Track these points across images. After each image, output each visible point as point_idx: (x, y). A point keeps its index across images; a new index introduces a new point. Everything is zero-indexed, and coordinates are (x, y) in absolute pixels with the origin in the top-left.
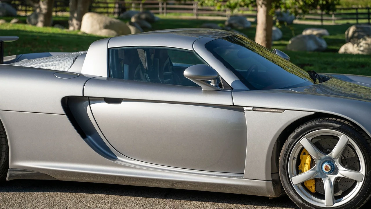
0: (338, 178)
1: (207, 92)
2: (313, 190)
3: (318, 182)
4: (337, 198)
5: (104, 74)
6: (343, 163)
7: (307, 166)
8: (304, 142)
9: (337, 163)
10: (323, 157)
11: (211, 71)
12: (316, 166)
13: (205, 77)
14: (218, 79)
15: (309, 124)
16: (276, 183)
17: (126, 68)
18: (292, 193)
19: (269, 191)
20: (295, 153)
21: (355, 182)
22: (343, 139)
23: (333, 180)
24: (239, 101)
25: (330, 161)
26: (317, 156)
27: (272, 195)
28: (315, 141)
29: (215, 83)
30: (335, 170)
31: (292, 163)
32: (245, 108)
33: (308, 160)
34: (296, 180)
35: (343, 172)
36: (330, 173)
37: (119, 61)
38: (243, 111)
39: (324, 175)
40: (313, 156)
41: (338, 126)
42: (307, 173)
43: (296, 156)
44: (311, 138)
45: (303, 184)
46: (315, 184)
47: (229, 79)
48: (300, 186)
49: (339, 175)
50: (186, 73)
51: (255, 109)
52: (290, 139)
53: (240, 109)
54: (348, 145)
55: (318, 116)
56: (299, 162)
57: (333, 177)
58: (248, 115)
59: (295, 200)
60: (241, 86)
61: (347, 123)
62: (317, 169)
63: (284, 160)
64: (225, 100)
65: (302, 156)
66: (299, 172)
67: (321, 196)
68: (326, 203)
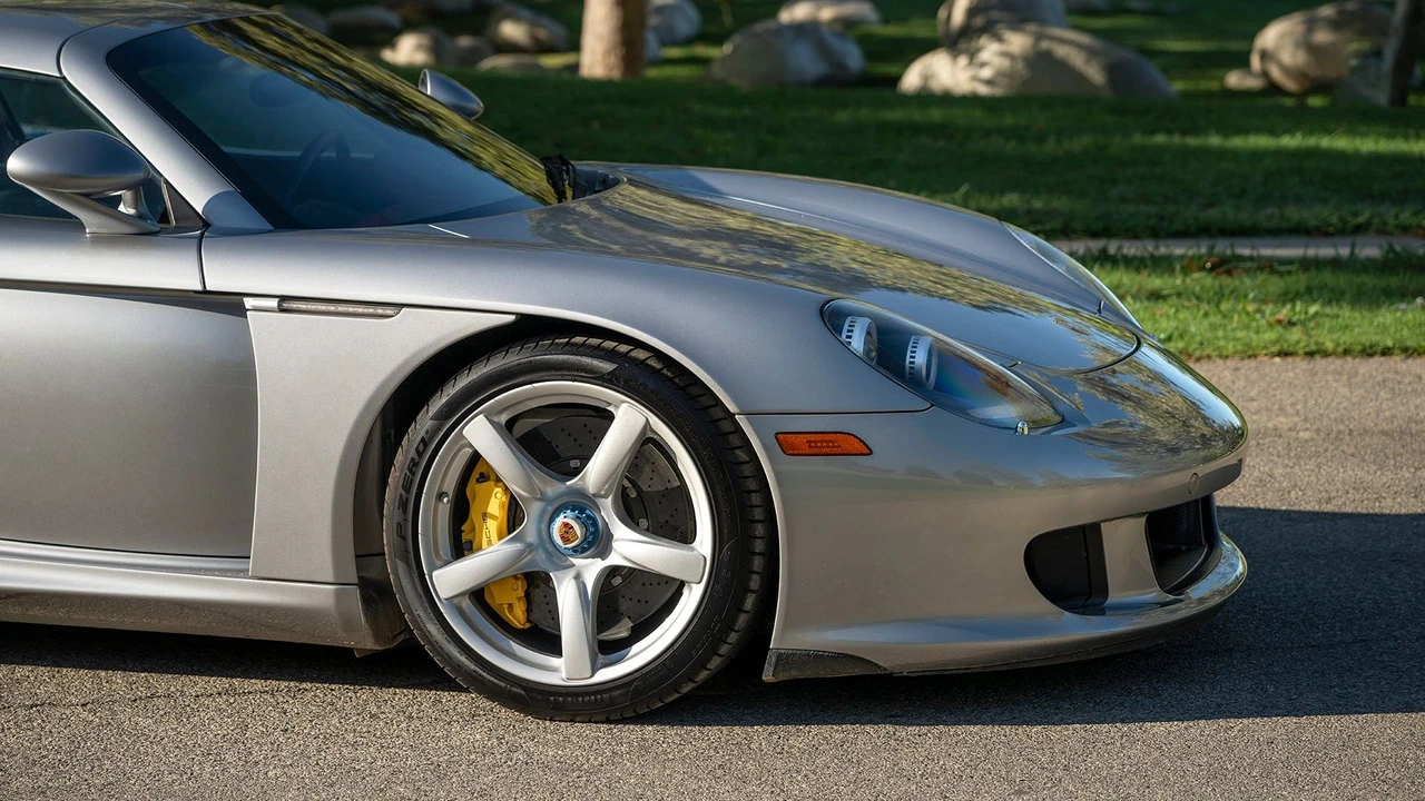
0: (613, 571)
1: (104, 241)
2: (518, 617)
3: (537, 585)
4: (608, 649)
6: (633, 511)
7: (492, 526)
8: (480, 434)
9: (608, 513)
10: (554, 488)
11: (122, 157)
12: (529, 526)
13: (96, 183)
14: (150, 188)
15: (497, 363)
16: (376, 593)
18: (433, 629)
19: (348, 624)
21: (677, 588)
22: (629, 419)
23: (590, 580)
25: (582, 505)
26: (530, 487)
27: (364, 640)
28: (522, 427)
29: (136, 204)
30: (597, 541)
31: (434, 516)
32: (249, 303)
33: (496, 504)
34: (451, 579)
35: (631, 547)
36: (579, 551)
38: (241, 311)
39: (560, 560)
40: (515, 488)
41: (608, 367)
42: (493, 553)
43: (450, 485)
44: (503, 418)
45: (478, 595)
46: (528, 595)
47: (193, 186)
48: (466, 603)
49: (614, 559)
50: (16, 164)
51: (286, 303)
52: (424, 422)
53: (231, 304)
54: (647, 443)
55: (528, 329)
56: (461, 510)
57: (592, 569)
58: (263, 327)
59: (448, 659)
60: (242, 214)
61: (641, 354)
62: (531, 537)
63: (403, 505)
64: (170, 269)
65: (473, 487)
66: (461, 548)
67: (547, 640)
68: (564, 669)
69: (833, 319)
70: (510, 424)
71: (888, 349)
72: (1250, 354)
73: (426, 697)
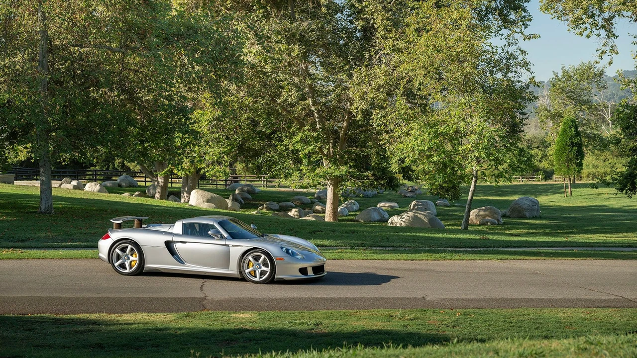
1: (217, 240)
2: (253, 275)
3: (255, 272)
4: (261, 277)
5: (181, 233)
6: (263, 265)
7: (251, 266)
8: (250, 258)
9: (261, 265)
10: (256, 263)
11: (219, 232)
13: (217, 234)
14: (221, 235)
15: (252, 251)
16: (241, 273)
17: (189, 230)
18: (246, 275)
19: (238, 275)
20: (247, 261)
21: (267, 272)
22: (263, 256)
24: (228, 243)
25: (259, 264)
27: (239, 277)
30: (260, 268)
31: (246, 265)
32: (230, 245)
33: (251, 264)
34: (247, 271)
35: (263, 268)
37: (187, 228)
39: (257, 269)
40: (253, 263)
41: (261, 252)
42: (251, 268)
45: (250, 272)
47: (225, 235)
49: (262, 269)
50: (209, 233)
51: (233, 246)
52: (245, 256)
53: (228, 246)
54: (265, 259)
55: (254, 248)
56: (248, 265)
57: (260, 270)
58: (231, 248)
59: (247, 279)
60: (230, 238)
61: (264, 251)
62: (254, 267)
63: (243, 264)
64: (223, 242)
65: (250, 263)
66: (248, 268)
67: (255, 277)
68: (257, 279)
69: (282, 248)
70: (253, 257)
71: (287, 251)
72: (358, 259)
73: (245, 282)
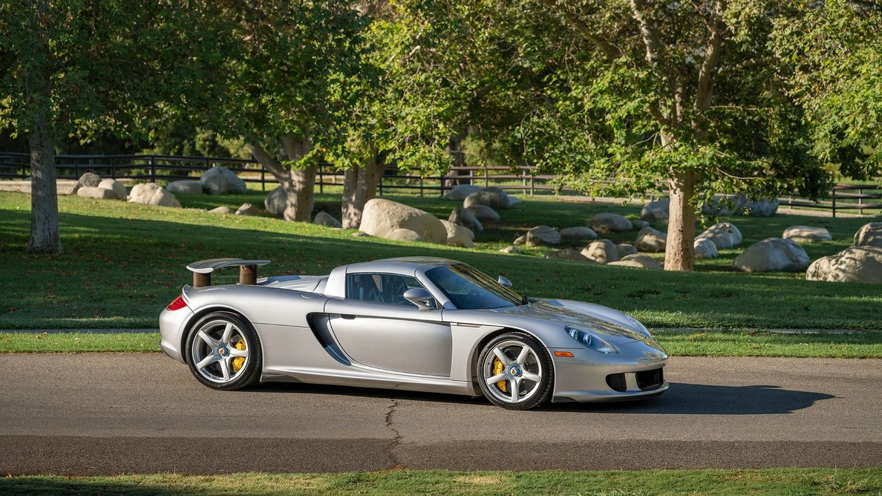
0: (523, 380)
1: (423, 311)
2: (504, 389)
3: (508, 382)
4: (521, 396)
5: (342, 295)
6: (527, 368)
7: (499, 370)
8: (497, 351)
9: (522, 368)
10: (511, 363)
11: (427, 294)
12: (506, 370)
13: (422, 299)
14: (433, 300)
15: (500, 337)
16: (476, 385)
17: (362, 290)
18: (487, 391)
19: (470, 390)
20: (489, 360)
21: (535, 383)
22: (526, 348)
23: (518, 381)
24: (447, 318)
25: (517, 366)
26: (506, 363)
27: (473, 394)
28: (506, 351)
29: (430, 304)
30: (519, 373)
31: (487, 368)
32: (451, 324)
33: (500, 366)
34: (490, 381)
35: (526, 375)
36: (516, 375)
37: (355, 284)
38: (450, 326)
39: (512, 377)
40: (503, 363)
41: (522, 338)
42: (499, 375)
43: (491, 362)
44: (501, 348)
45: (496, 384)
46: (506, 385)
47: (442, 300)
48: (493, 386)
49: (523, 377)
50: (406, 295)
51: (459, 324)
52: (485, 349)
53: (447, 324)
54: (529, 353)
55: (506, 330)
56: (493, 367)
57: (518, 379)
58: (454, 329)
59: (491, 399)
60: (451, 306)
61: (529, 336)
62: (507, 373)
63: (481, 365)
64: (436, 317)
65: (496, 363)
66: (493, 375)
67: (509, 394)
68: (512, 399)
69: (567, 330)
70: (503, 350)
71: (580, 336)
